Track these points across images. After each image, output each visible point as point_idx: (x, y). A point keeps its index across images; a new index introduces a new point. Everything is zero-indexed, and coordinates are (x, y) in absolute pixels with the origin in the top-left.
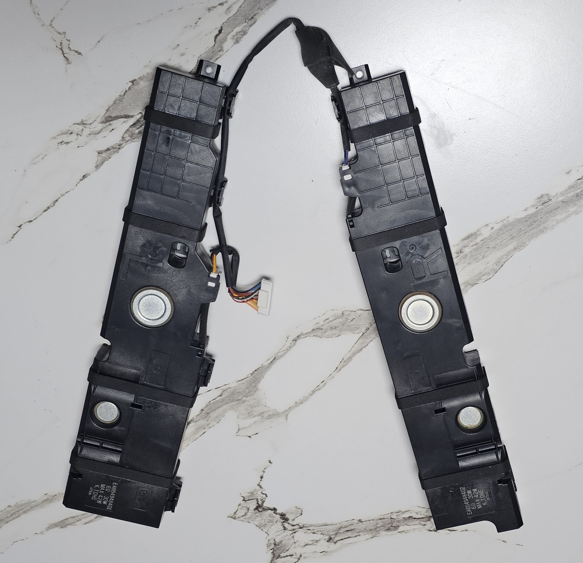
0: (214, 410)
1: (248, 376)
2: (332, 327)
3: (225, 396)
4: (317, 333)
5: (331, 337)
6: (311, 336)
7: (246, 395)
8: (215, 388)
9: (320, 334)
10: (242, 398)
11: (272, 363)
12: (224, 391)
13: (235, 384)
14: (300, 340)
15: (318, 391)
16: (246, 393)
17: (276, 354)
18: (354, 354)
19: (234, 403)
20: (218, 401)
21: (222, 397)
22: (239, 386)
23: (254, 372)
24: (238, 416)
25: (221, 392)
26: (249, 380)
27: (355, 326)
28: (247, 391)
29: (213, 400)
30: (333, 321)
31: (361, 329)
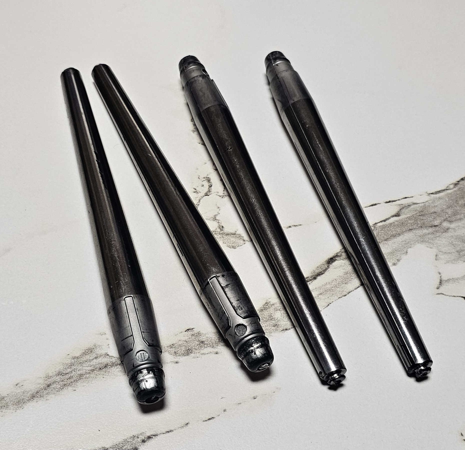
0: (386, 240)
1: (448, 187)
3: (406, 216)
7: (449, 219)
8: (385, 201)
10: (441, 223)
12: (403, 207)
13: (425, 198)
16: (447, 216)
19: (425, 231)
20: (391, 224)
21: (400, 217)
22: (432, 203)
23: (458, 182)
24: (436, 255)
25: (399, 210)
26: (451, 194)
28: (450, 211)
29: (381, 222)
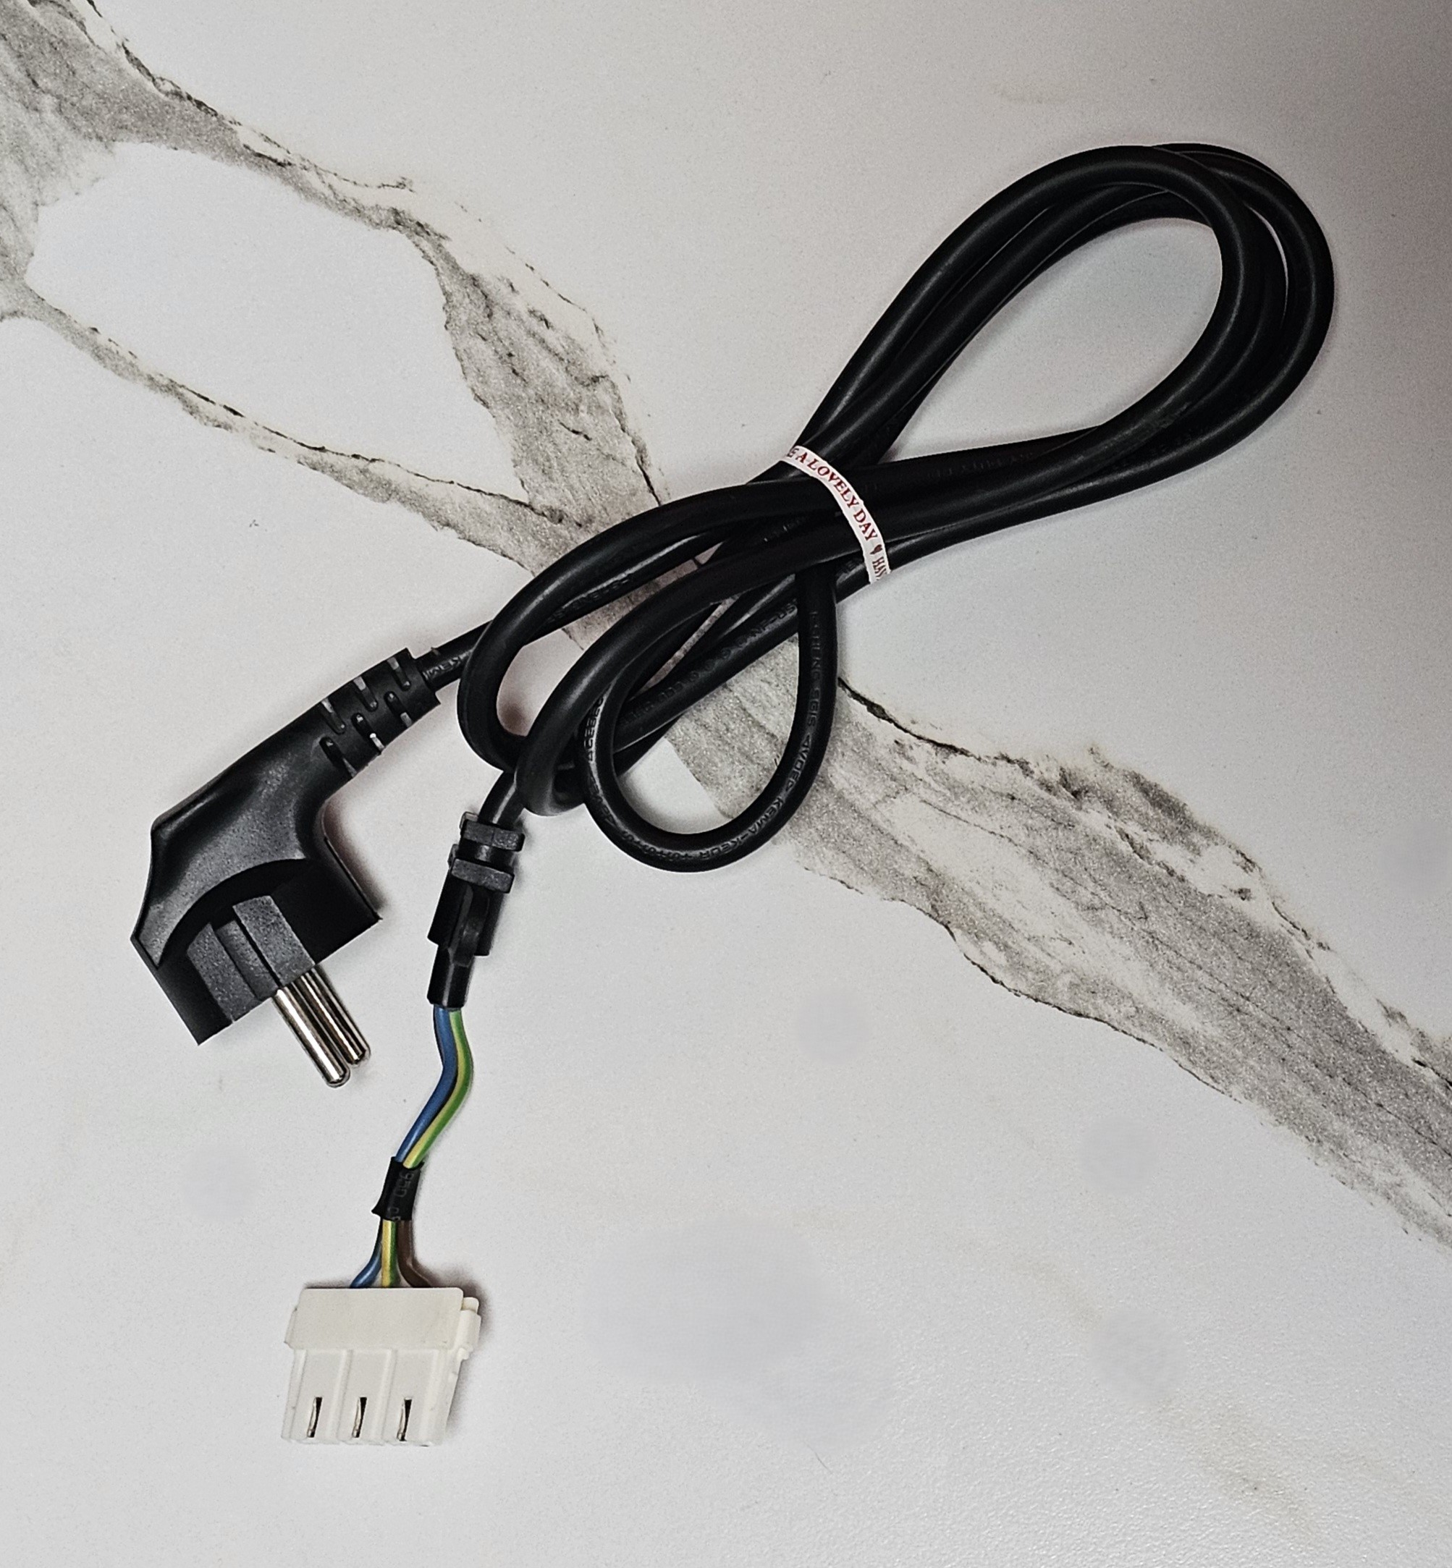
2: (515, 360)
4: (467, 300)
5: (462, 366)
6: (440, 281)
9: (464, 318)
11: (258, 158)
14: (410, 241)
15: (179, 405)
17: (306, 164)
18: (414, 502)
27: (552, 455)
30: (545, 353)
31: (547, 488)
